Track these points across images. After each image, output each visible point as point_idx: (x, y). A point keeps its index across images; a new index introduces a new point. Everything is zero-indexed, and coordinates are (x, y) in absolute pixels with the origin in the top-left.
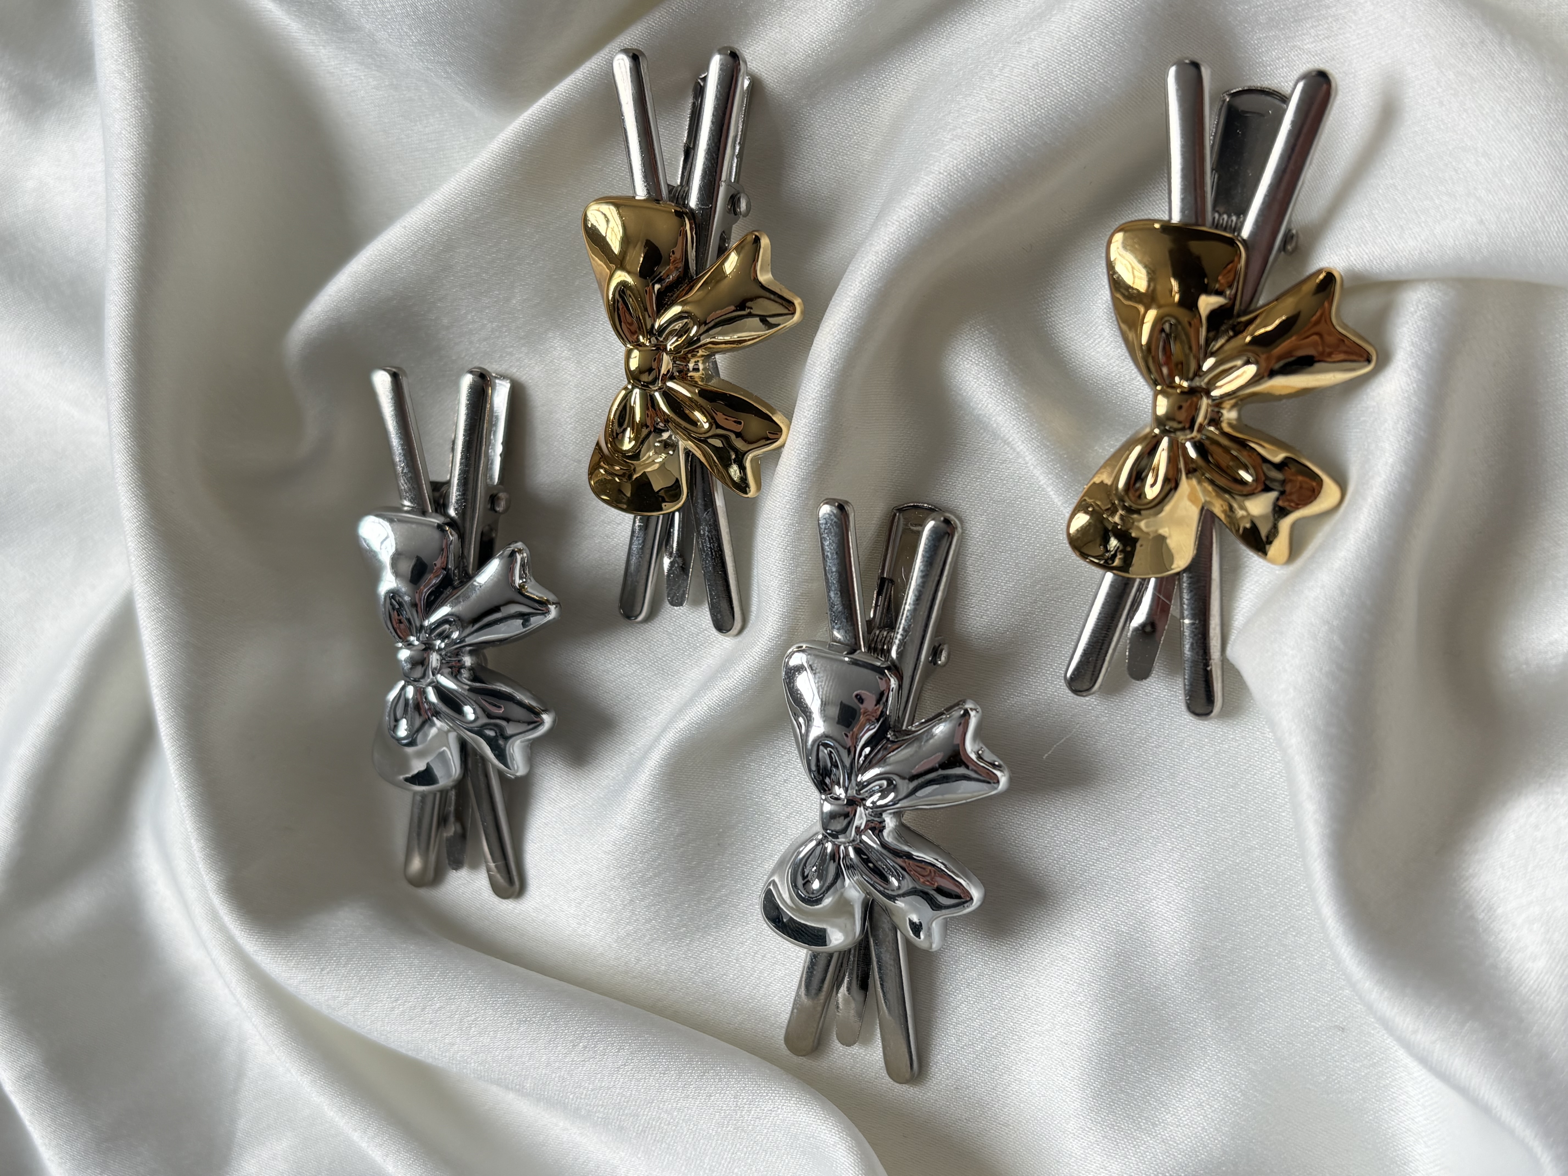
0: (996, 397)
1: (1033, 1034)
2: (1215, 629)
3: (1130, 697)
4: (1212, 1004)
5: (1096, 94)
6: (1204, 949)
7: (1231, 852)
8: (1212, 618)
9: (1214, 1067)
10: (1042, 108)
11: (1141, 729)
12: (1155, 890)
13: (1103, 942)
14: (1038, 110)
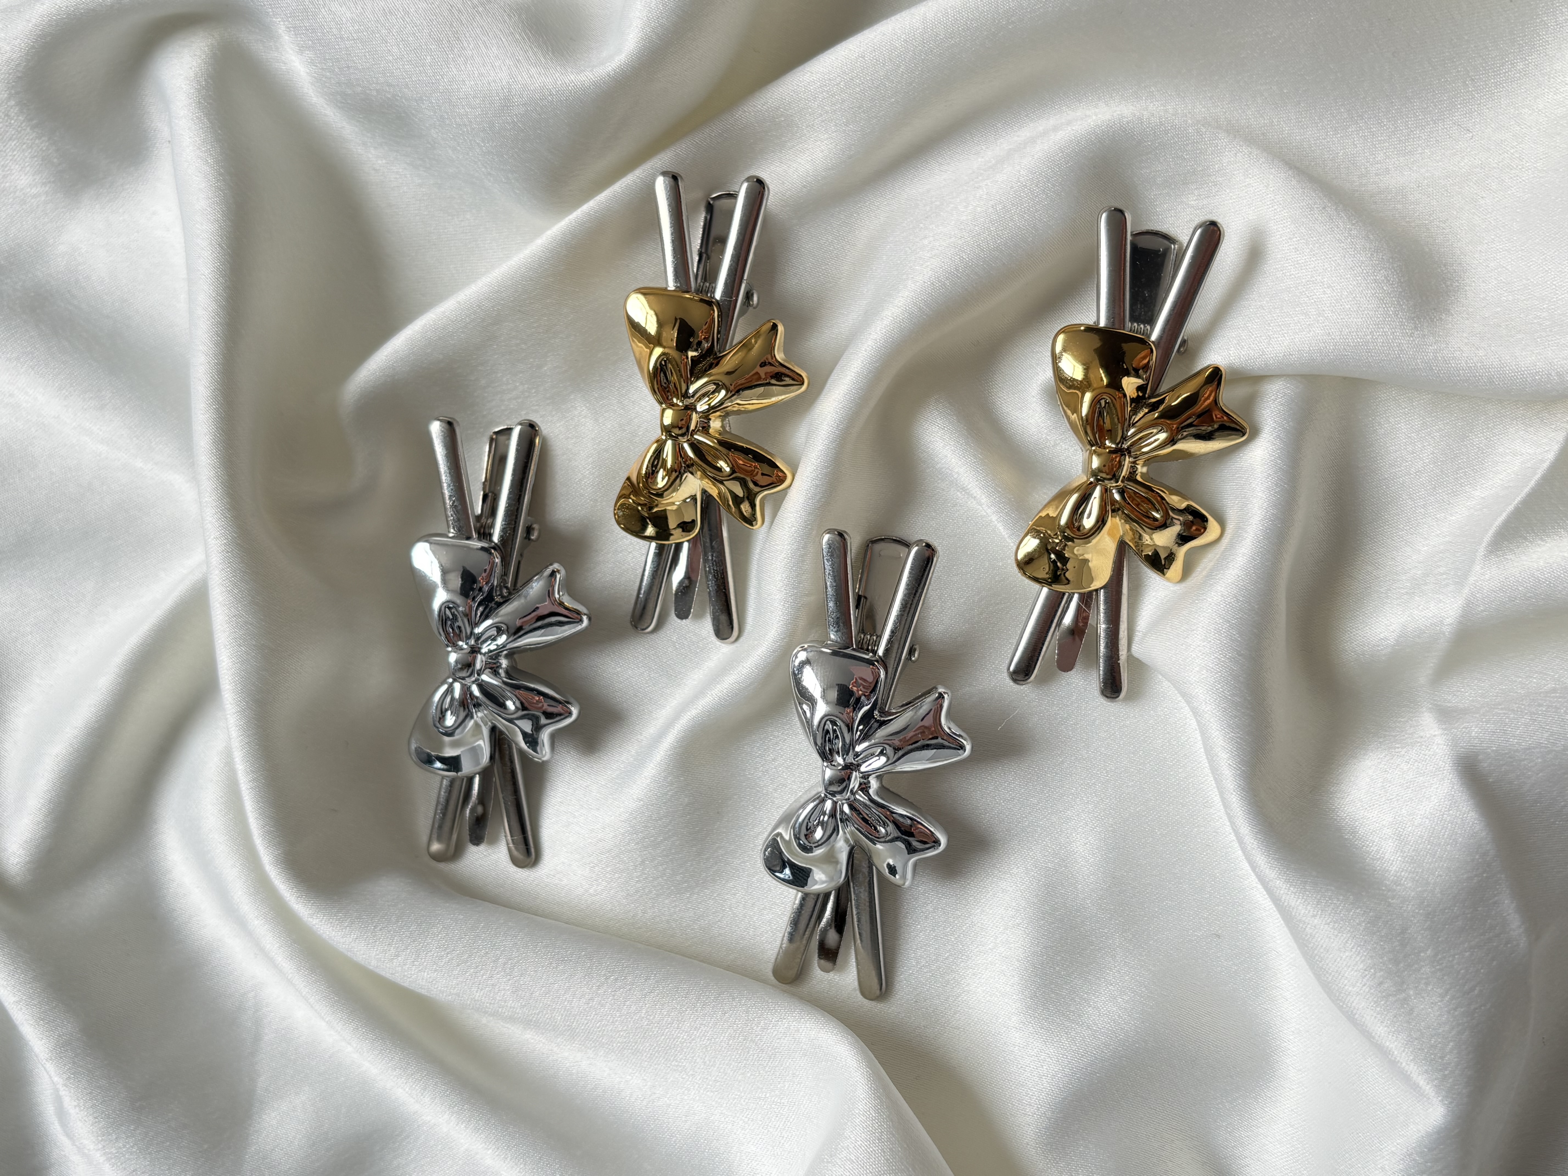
0: (958, 454)
1: (978, 953)
2: (1124, 632)
3: (1055, 686)
4: (1119, 921)
5: (1041, 230)
6: (1114, 878)
7: (1132, 803)
8: (1121, 623)
9: (1122, 970)
10: (1001, 238)
11: (1063, 711)
12: (1074, 834)
13: (1034, 877)
14: (998, 239)
